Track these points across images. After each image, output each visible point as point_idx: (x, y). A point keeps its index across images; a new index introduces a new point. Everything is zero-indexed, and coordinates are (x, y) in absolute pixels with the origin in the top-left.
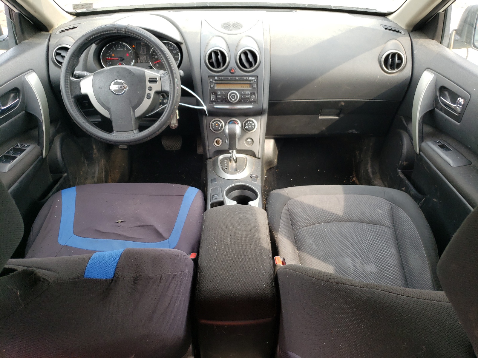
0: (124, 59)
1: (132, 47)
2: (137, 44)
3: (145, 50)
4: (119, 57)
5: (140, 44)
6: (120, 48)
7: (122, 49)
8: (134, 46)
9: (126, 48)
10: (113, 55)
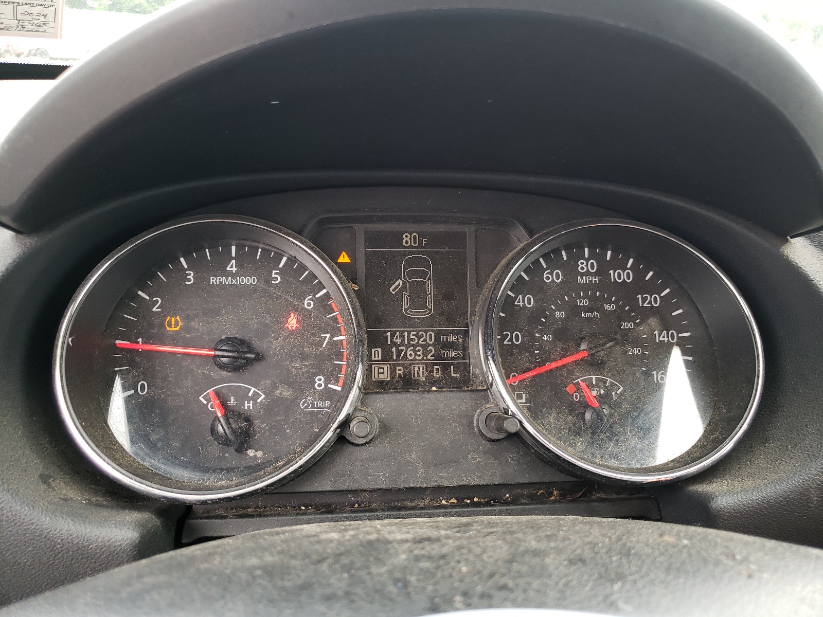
0: (260, 357)
1: (337, 263)
2: (373, 240)
3: (430, 287)
4: (229, 340)
5: (397, 239)
6: (232, 267)
7: (251, 281)
8: (344, 259)
9: (282, 272)
10: (174, 324)
